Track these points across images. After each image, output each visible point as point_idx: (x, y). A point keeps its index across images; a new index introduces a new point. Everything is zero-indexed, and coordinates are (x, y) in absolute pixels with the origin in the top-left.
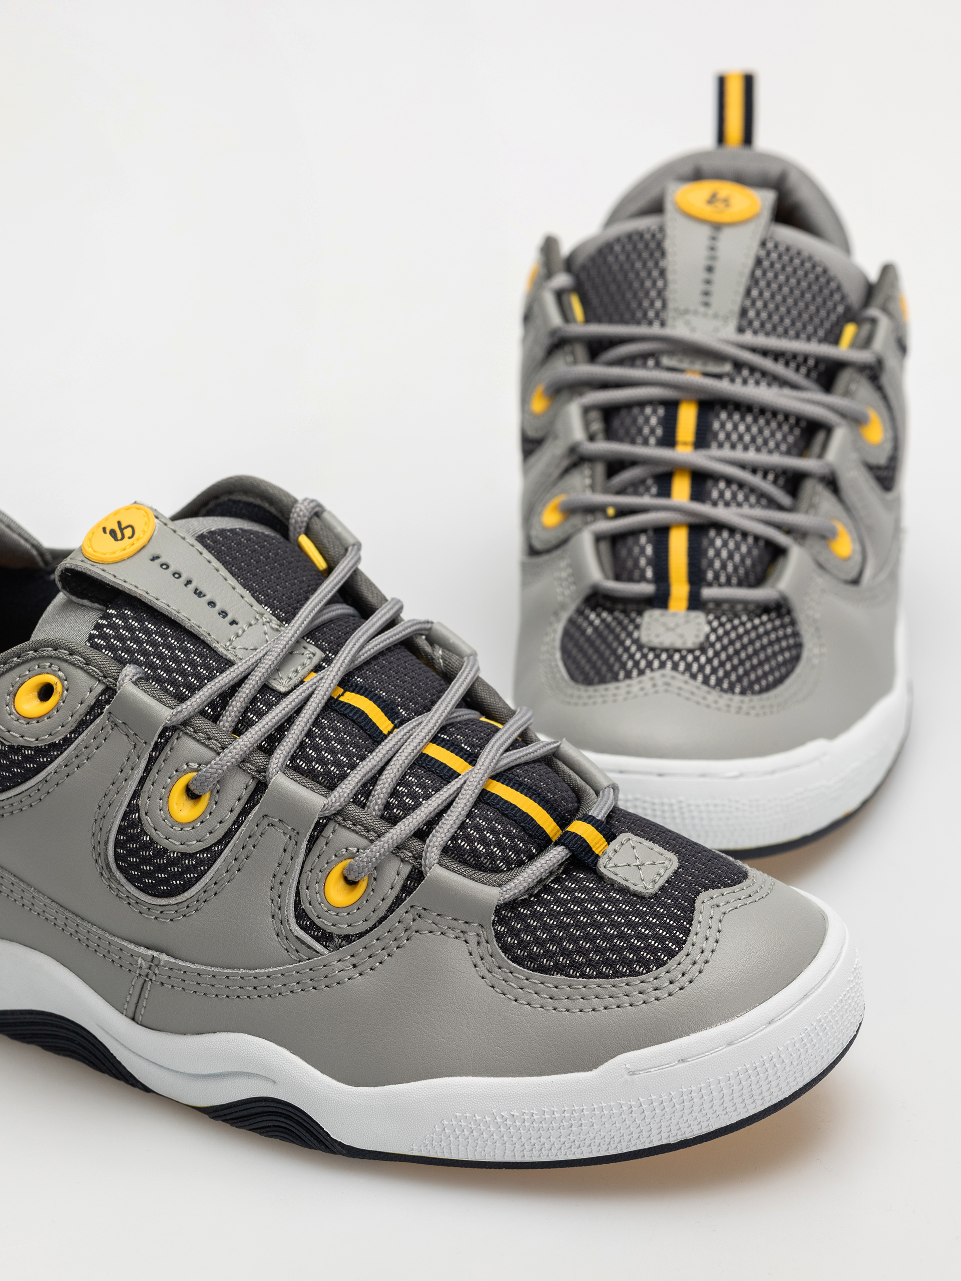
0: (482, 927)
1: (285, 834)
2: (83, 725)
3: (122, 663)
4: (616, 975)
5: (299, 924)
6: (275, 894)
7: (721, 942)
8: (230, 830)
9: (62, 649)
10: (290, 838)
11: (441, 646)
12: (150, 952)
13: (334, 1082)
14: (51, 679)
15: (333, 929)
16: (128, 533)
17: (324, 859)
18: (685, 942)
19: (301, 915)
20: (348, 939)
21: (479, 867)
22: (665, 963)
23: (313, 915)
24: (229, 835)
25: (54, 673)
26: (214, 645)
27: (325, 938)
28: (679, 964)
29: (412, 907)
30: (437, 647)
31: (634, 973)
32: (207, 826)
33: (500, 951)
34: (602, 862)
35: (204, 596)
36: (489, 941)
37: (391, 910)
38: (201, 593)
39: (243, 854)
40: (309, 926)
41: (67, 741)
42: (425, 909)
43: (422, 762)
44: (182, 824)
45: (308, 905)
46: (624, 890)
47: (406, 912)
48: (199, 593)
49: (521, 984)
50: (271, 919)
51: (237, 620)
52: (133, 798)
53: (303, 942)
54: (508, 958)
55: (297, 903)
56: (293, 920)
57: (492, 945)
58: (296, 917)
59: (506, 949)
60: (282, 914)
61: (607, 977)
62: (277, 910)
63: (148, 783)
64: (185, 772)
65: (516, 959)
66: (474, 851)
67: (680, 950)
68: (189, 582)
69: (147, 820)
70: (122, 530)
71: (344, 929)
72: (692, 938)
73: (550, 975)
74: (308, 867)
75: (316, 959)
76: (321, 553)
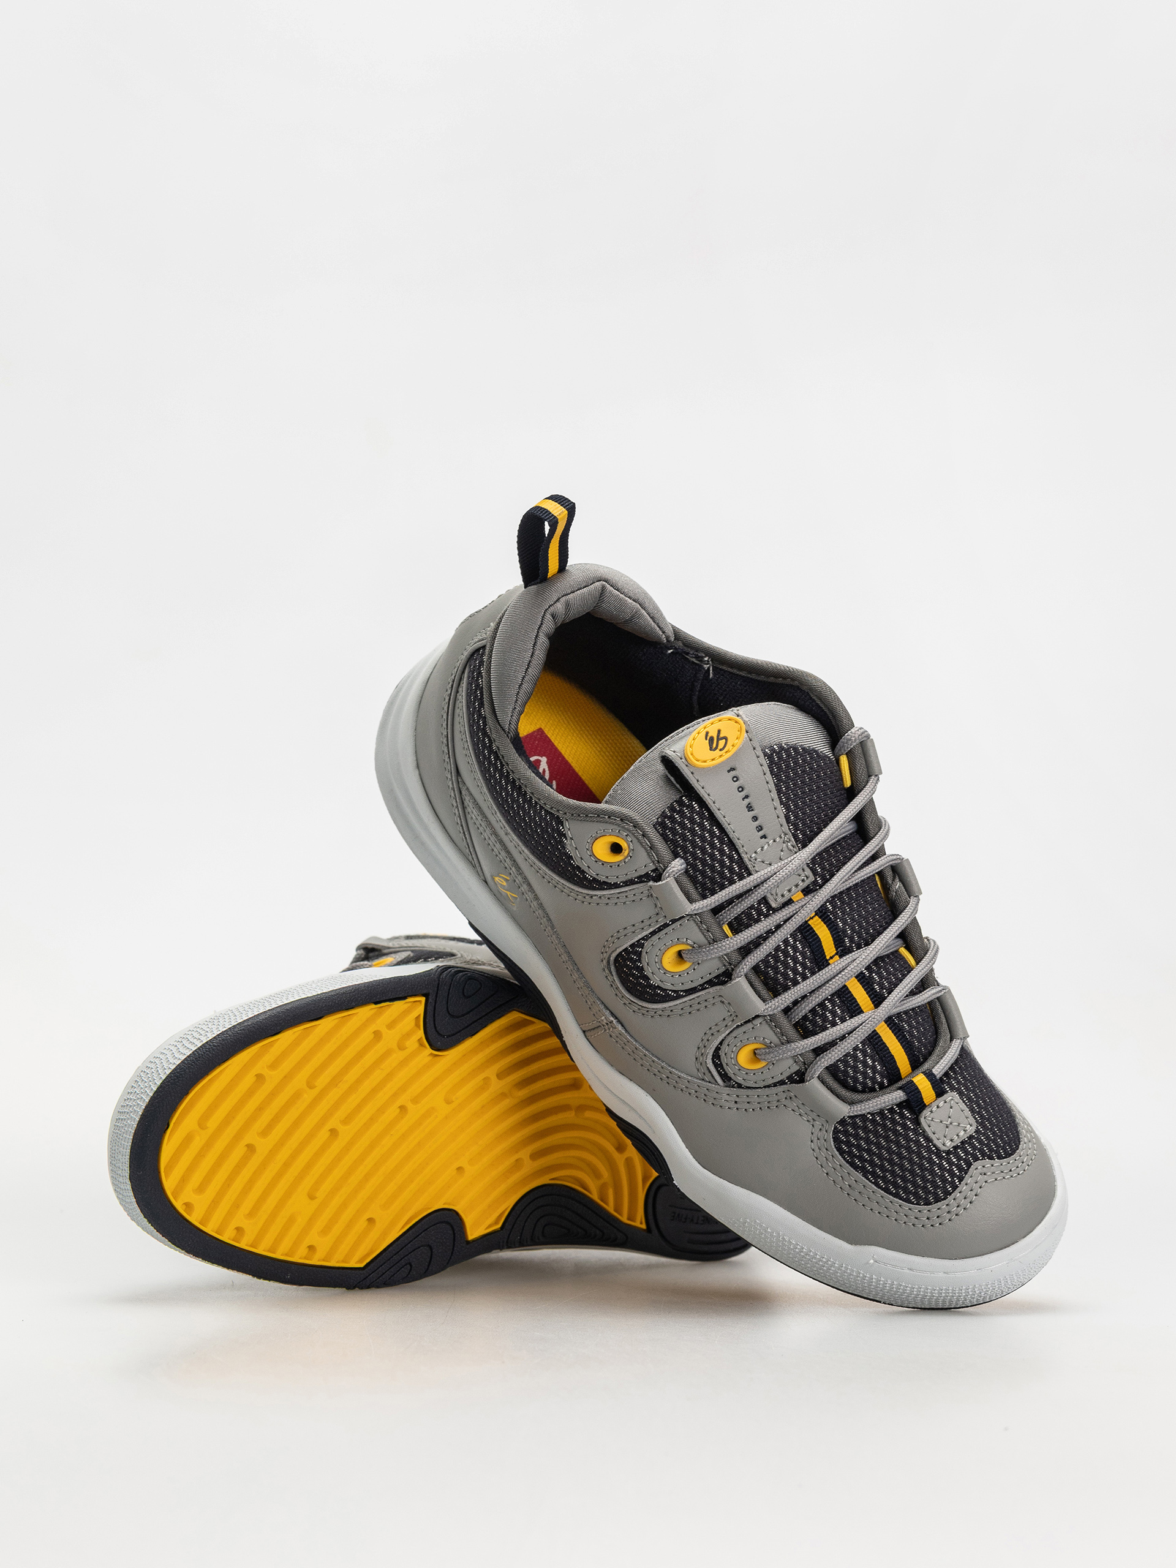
0: (827, 1122)
1: (728, 1011)
2: (630, 882)
3: (676, 855)
4: (897, 1195)
5: (713, 1059)
6: (705, 1038)
7: (973, 1204)
8: (696, 988)
9: (639, 829)
10: (731, 1015)
11: (901, 880)
12: (612, 1019)
13: (691, 1157)
14: (624, 845)
15: (733, 1076)
16: (722, 743)
17: (746, 1036)
18: (950, 1194)
19: (716, 1055)
20: (740, 1086)
21: (844, 1085)
22: (930, 1204)
23: (724, 1060)
24: (693, 990)
25: (627, 841)
26: (743, 855)
27: (725, 1077)
28: (939, 1209)
29: (788, 1090)
30: (897, 880)
31: (908, 1201)
32: (682, 980)
33: (832, 1140)
34: (926, 1113)
35: (753, 810)
36: (828, 1132)
37: (775, 1085)
38: (751, 807)
39: (696, 1007)
40: (718, 1066)
41: (616, 886)
42: (796, 1097)
43: (843, 993)
44: (666, 970)
45: (724, 1055)
46: (928, 1139)
47: (783, 1092)
48: (750, 808)
49: (835, 1166)
50: (696, 1049)
51: (767, 836)
52: (643, 939)
53: (710, 1072)
54: (835, 1146)
55: (718, 1049)
56: (710, 1057)
57: (828, 1135)
58: (713, 1055)
59: (836, 1139)
60: (705, 1051)
61: (891, 1193)
62: (703, 1047)
63: (655, 938)
64: (683, 943)
65: (839, 1149)
66: (846, 1072)
67: (944, 1199)
68: (747, 797)
69: (645, 958)
70: (719, 739)
71: (740, 1080)
72: (956, 1194)
73: (856, 1171)
74: (734, 1034)
75: (714, 1086)
76: (851, 777)
